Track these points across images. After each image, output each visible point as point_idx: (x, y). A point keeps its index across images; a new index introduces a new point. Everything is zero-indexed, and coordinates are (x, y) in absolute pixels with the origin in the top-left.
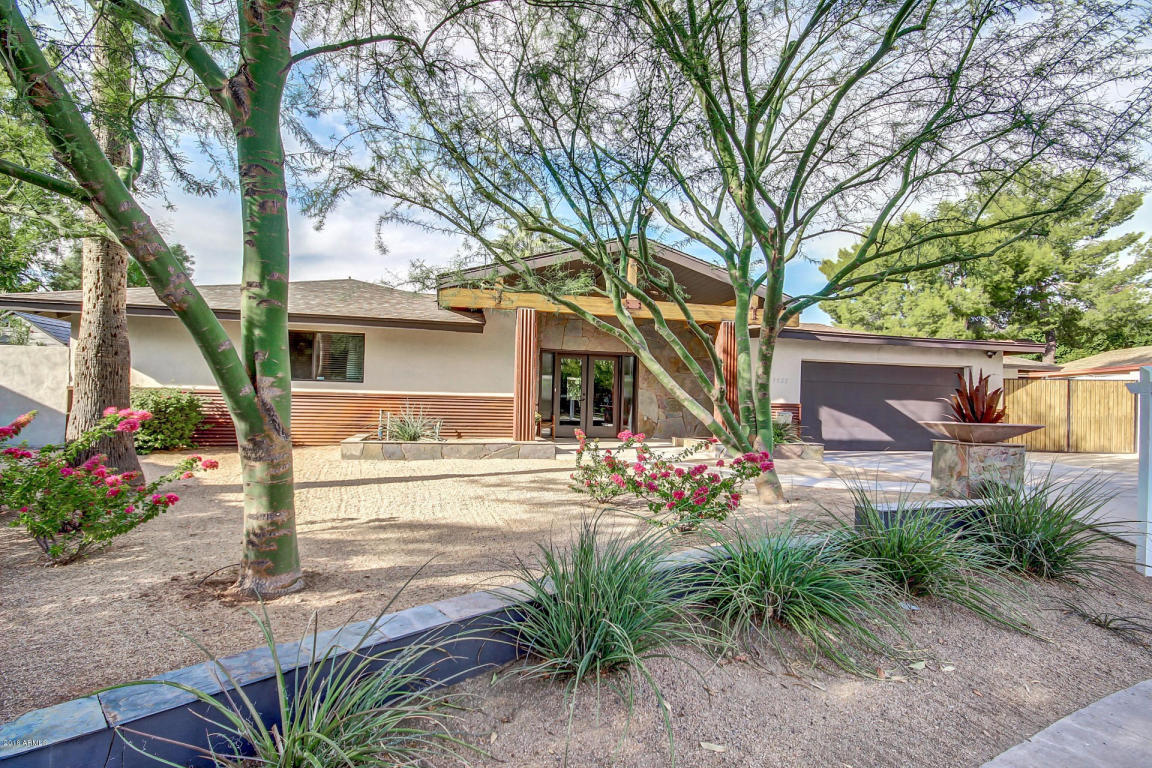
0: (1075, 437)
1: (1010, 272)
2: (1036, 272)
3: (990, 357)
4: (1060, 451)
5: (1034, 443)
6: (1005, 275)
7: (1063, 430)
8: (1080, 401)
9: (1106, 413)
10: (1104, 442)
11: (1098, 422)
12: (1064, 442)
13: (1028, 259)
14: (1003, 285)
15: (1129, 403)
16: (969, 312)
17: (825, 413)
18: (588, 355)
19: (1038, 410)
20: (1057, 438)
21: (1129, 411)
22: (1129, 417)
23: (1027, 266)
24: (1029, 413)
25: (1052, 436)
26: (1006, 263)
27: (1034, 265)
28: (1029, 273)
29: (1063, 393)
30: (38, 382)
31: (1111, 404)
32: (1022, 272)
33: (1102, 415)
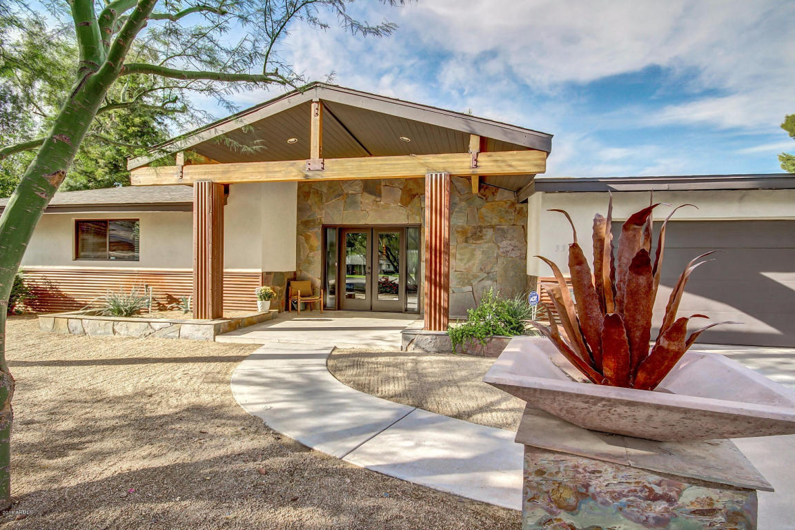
18: (371, 229)
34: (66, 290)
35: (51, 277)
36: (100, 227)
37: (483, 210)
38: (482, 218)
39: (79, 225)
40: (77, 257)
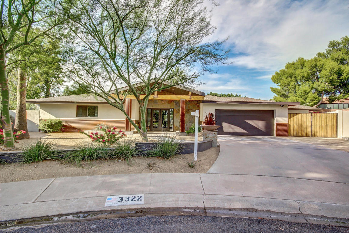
0: (314, 132)
1: (336, 76)
2: (346, 76)
3: (282, 107)
4: (309, 136)
5: (299, 134)
6: (334, 77)
7: (309, 130)
8: (316, 120)
9: (326, 124)
10: (325, 134)
11: (323, 127)
12: (310, 134)
13: (343, 71)
14: (334, 81)
15: (334, 121)
16: (321, 90)
17: (225, 125)
18: (160, 109)
19: (301, 123)
20: (307, 132)
21: (334, 123)
22: (334, 125)
23: (343, 73)
24: (297, 124)
25: (306, 131)
26: (334, 73)
27: (345, 73)
28: (343, 76)
29: (309, 117)
30: (34, 118)
31: (327, 121)
32: (341, 76)
33: (324, 125)
34: (73, 125)
35: (68, 122)
36: (85, 108)
37: (189, 105)
38: (189, 107)
39: (78, 106)
40: (77, 116)
